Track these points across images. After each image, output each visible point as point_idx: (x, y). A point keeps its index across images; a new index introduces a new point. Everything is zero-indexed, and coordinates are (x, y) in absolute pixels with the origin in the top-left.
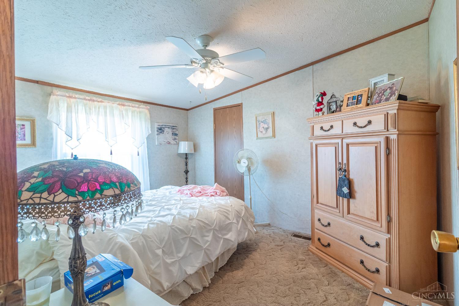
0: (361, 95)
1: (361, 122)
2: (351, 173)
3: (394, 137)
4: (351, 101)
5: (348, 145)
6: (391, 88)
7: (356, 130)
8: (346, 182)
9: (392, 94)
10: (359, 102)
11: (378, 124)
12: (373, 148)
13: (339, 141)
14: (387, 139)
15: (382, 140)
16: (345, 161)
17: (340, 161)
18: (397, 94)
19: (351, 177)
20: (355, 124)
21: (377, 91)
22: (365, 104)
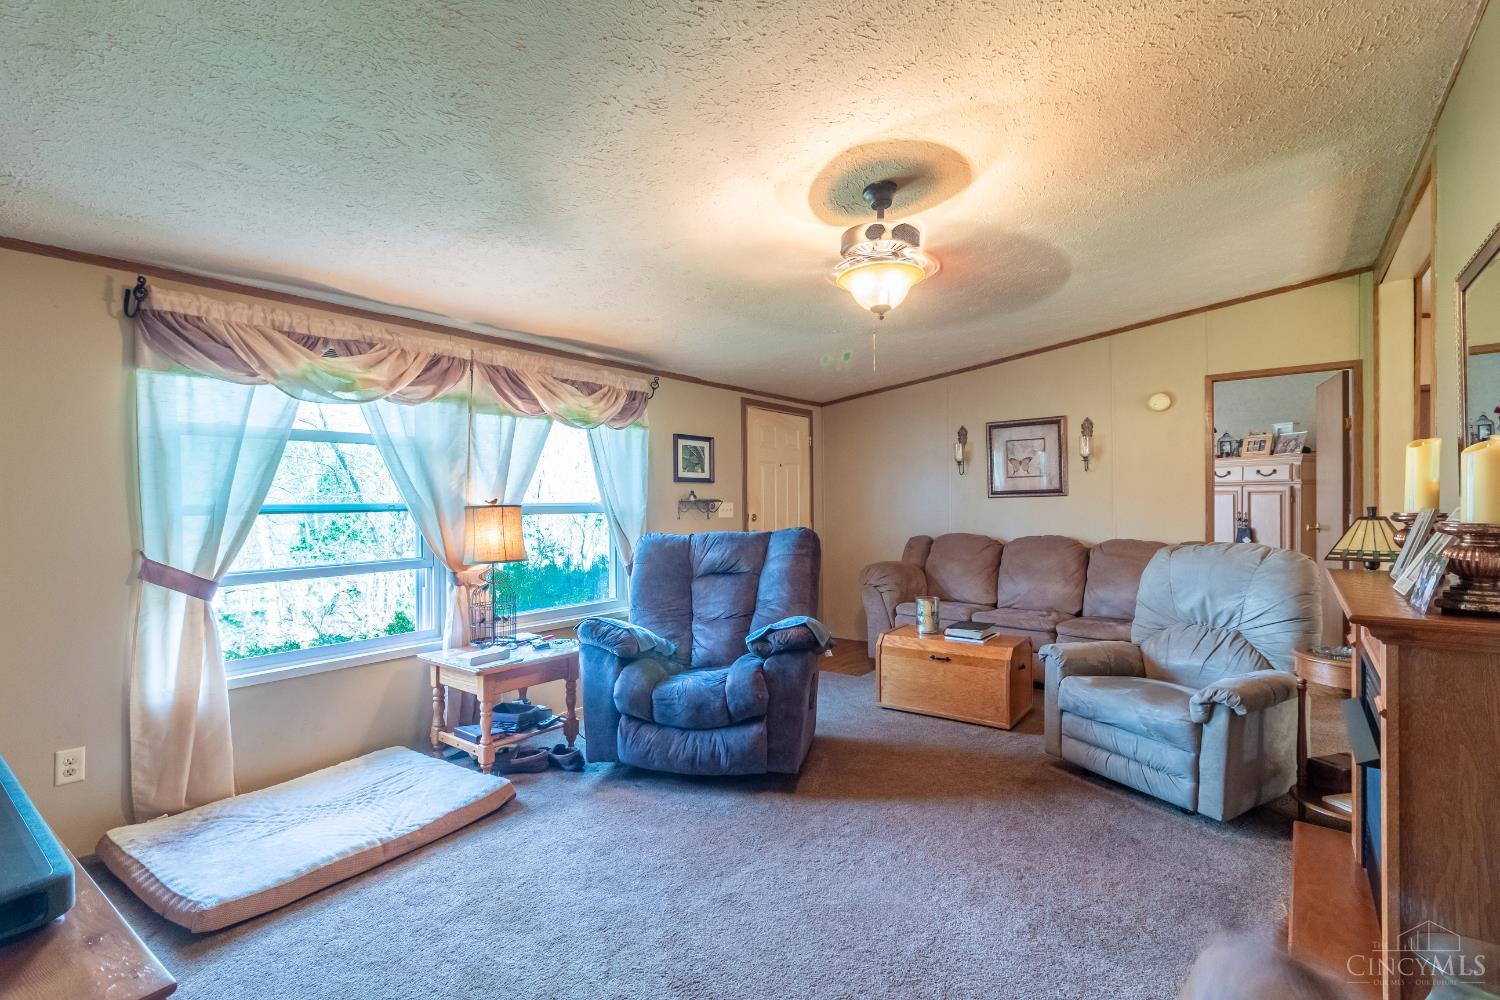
0: (1264, 441)
1: (1266, 470)
2: (1252, 522)
3: (1298, 486)
4: (1251, 445)
5: (1249, 494)
6: (1296, 440)
7: (1259, 478)
8: (1248, 531)
9: (1297, 446)
10: (1261, 448)
11: (1283, 474)
12: (1278, 497)
13: (1239, 489)
14: (1292, 489)
15: (1287, 489)
16: (1245, 510)
17: (1240, 510)
18: (1301, 447)
19: (1253, 526)
20: (1258, 472)
21: (1282, 439)
22: (1269, 452)
